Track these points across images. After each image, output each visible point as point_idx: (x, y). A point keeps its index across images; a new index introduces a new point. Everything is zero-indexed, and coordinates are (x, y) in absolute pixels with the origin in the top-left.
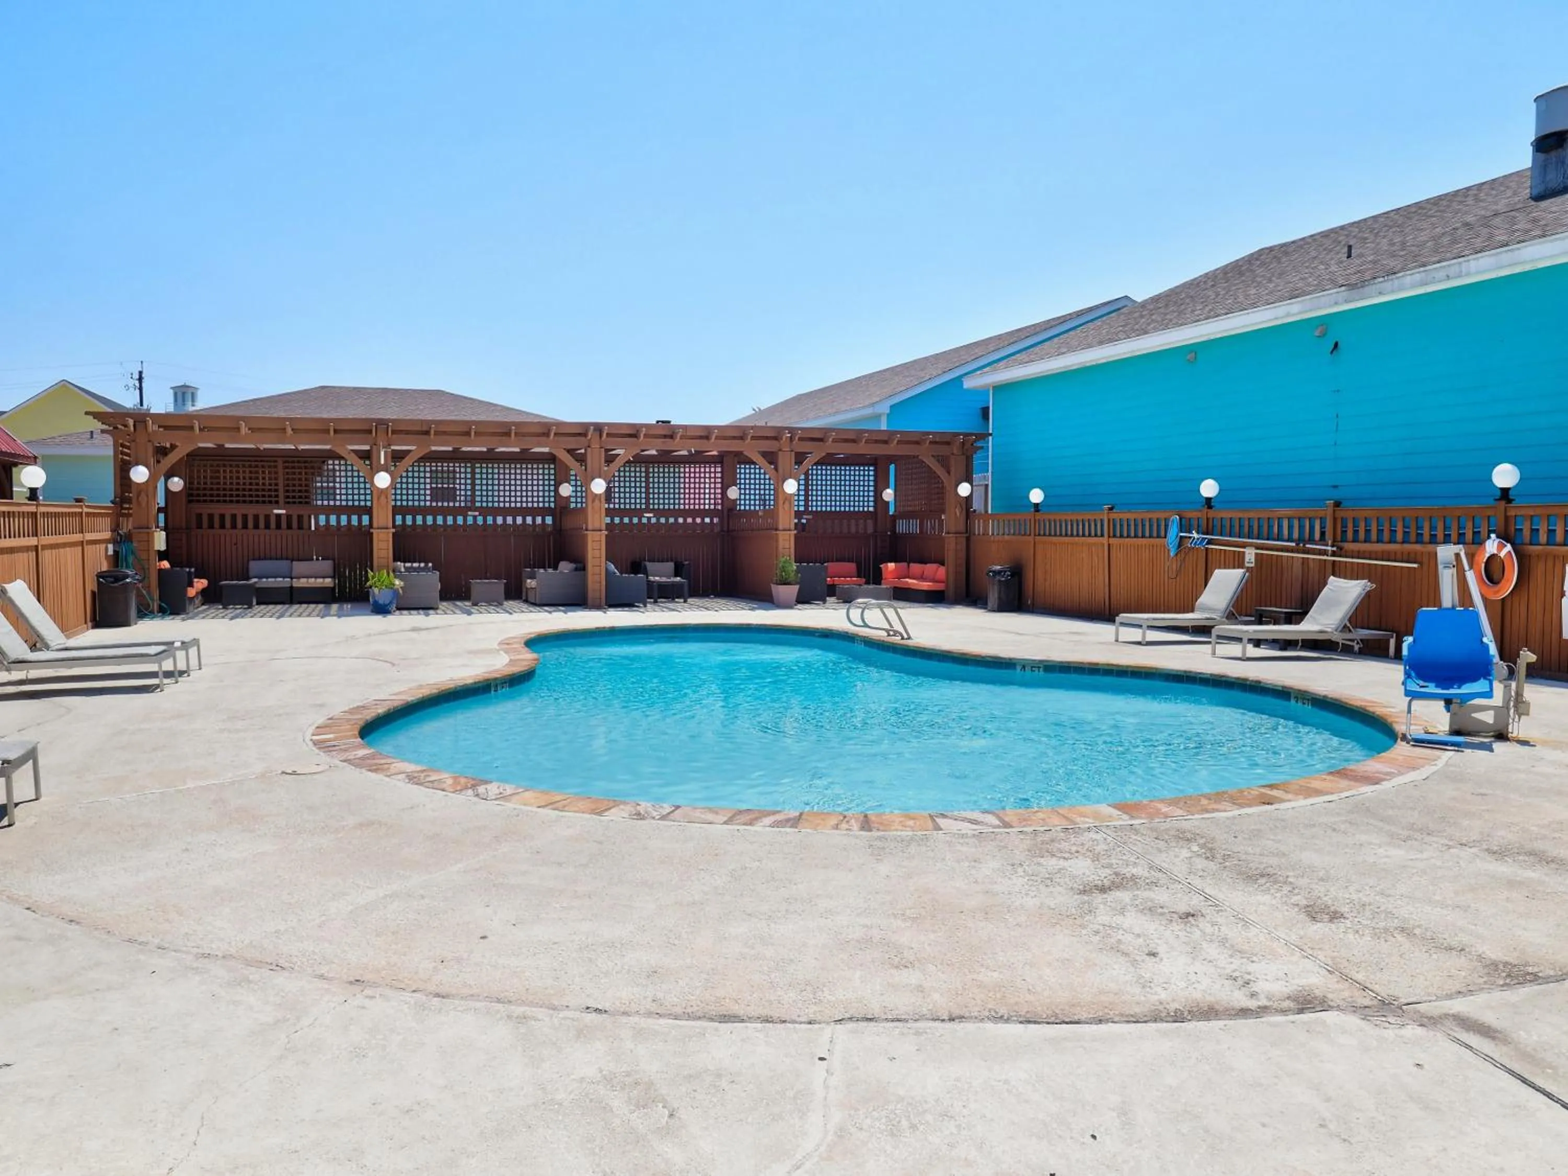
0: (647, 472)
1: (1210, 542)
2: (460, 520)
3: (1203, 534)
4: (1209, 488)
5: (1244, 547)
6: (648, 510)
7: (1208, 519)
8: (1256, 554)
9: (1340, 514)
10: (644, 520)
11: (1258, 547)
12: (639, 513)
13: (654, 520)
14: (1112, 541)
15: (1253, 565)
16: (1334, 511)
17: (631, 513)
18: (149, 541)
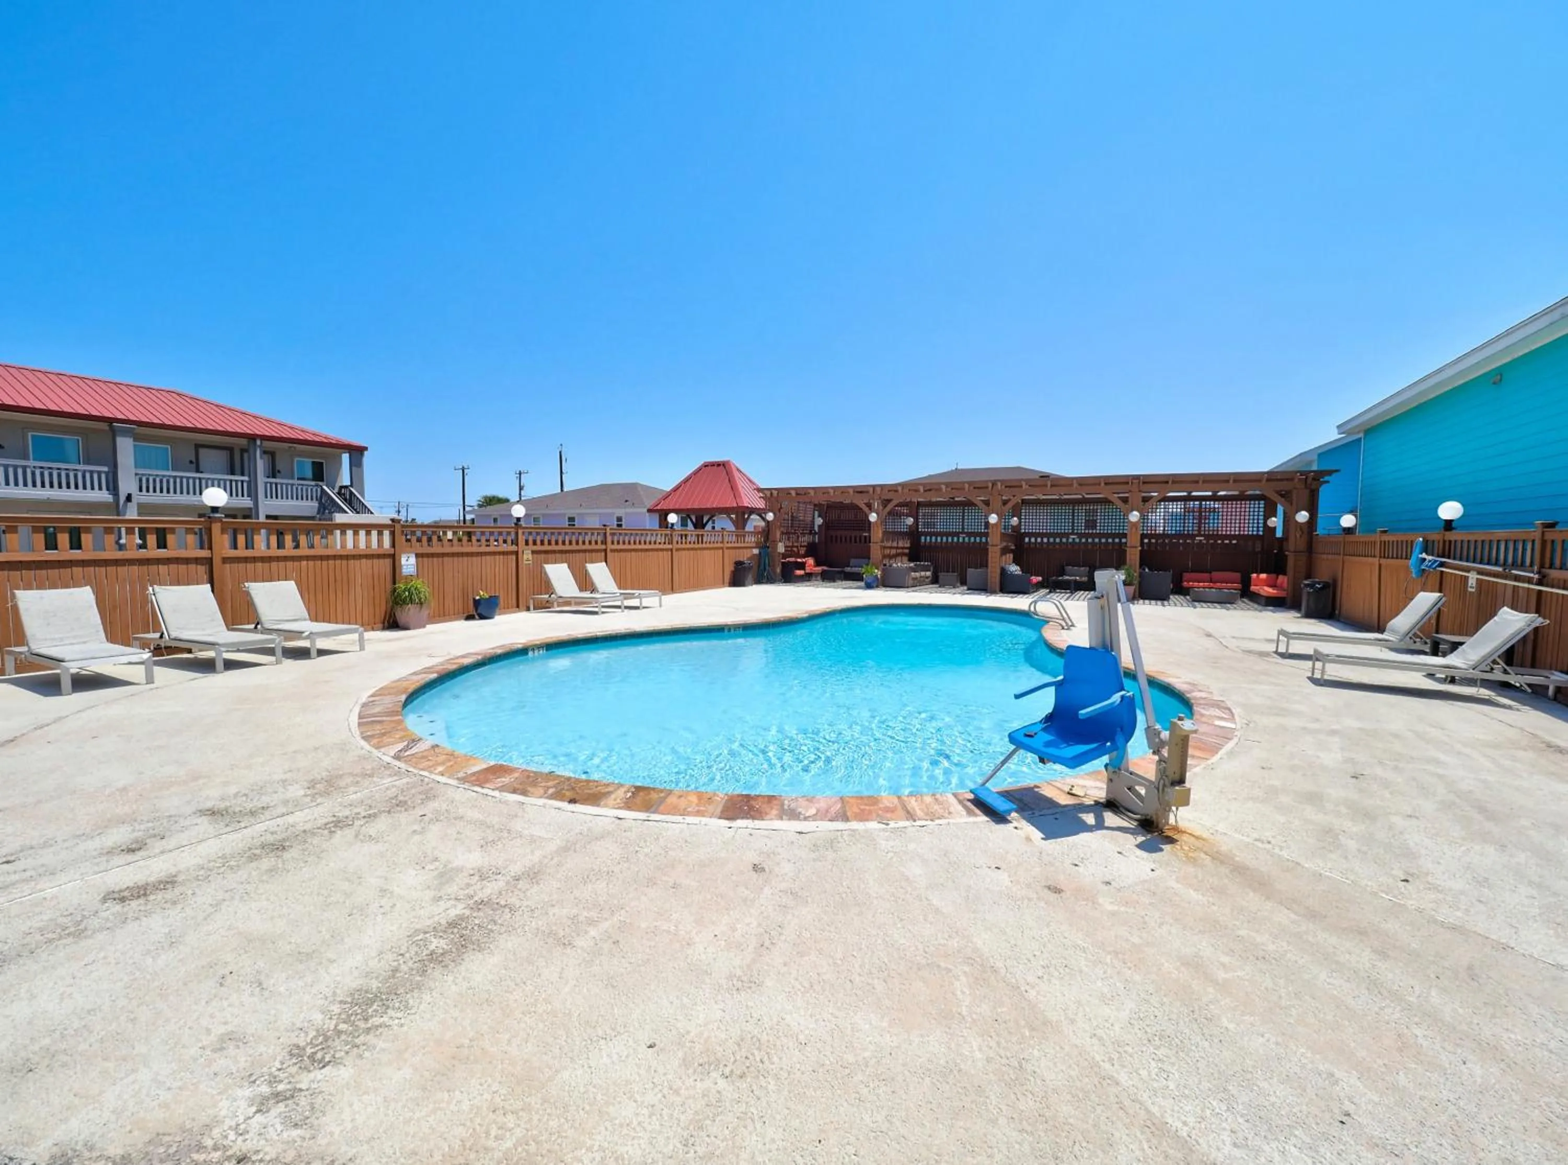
0: (1073, 510)
1: (1442, 564)
2: (955, 539)
3: (1438, 556)
4: (1450, 510)
5: (1468, 571)
6: (1073, 534)
7: (1444, 542)
8: (1477, 579)
9: (1549, 536)
10: (1070, 540)
11: (1480, 572)
12: (1067, 535)
13: (1077, 540)
14: (1383, 561)
15: (1473, 590)
16: (1543, 533)
17: (1061, 535)
18: (775, 547)
